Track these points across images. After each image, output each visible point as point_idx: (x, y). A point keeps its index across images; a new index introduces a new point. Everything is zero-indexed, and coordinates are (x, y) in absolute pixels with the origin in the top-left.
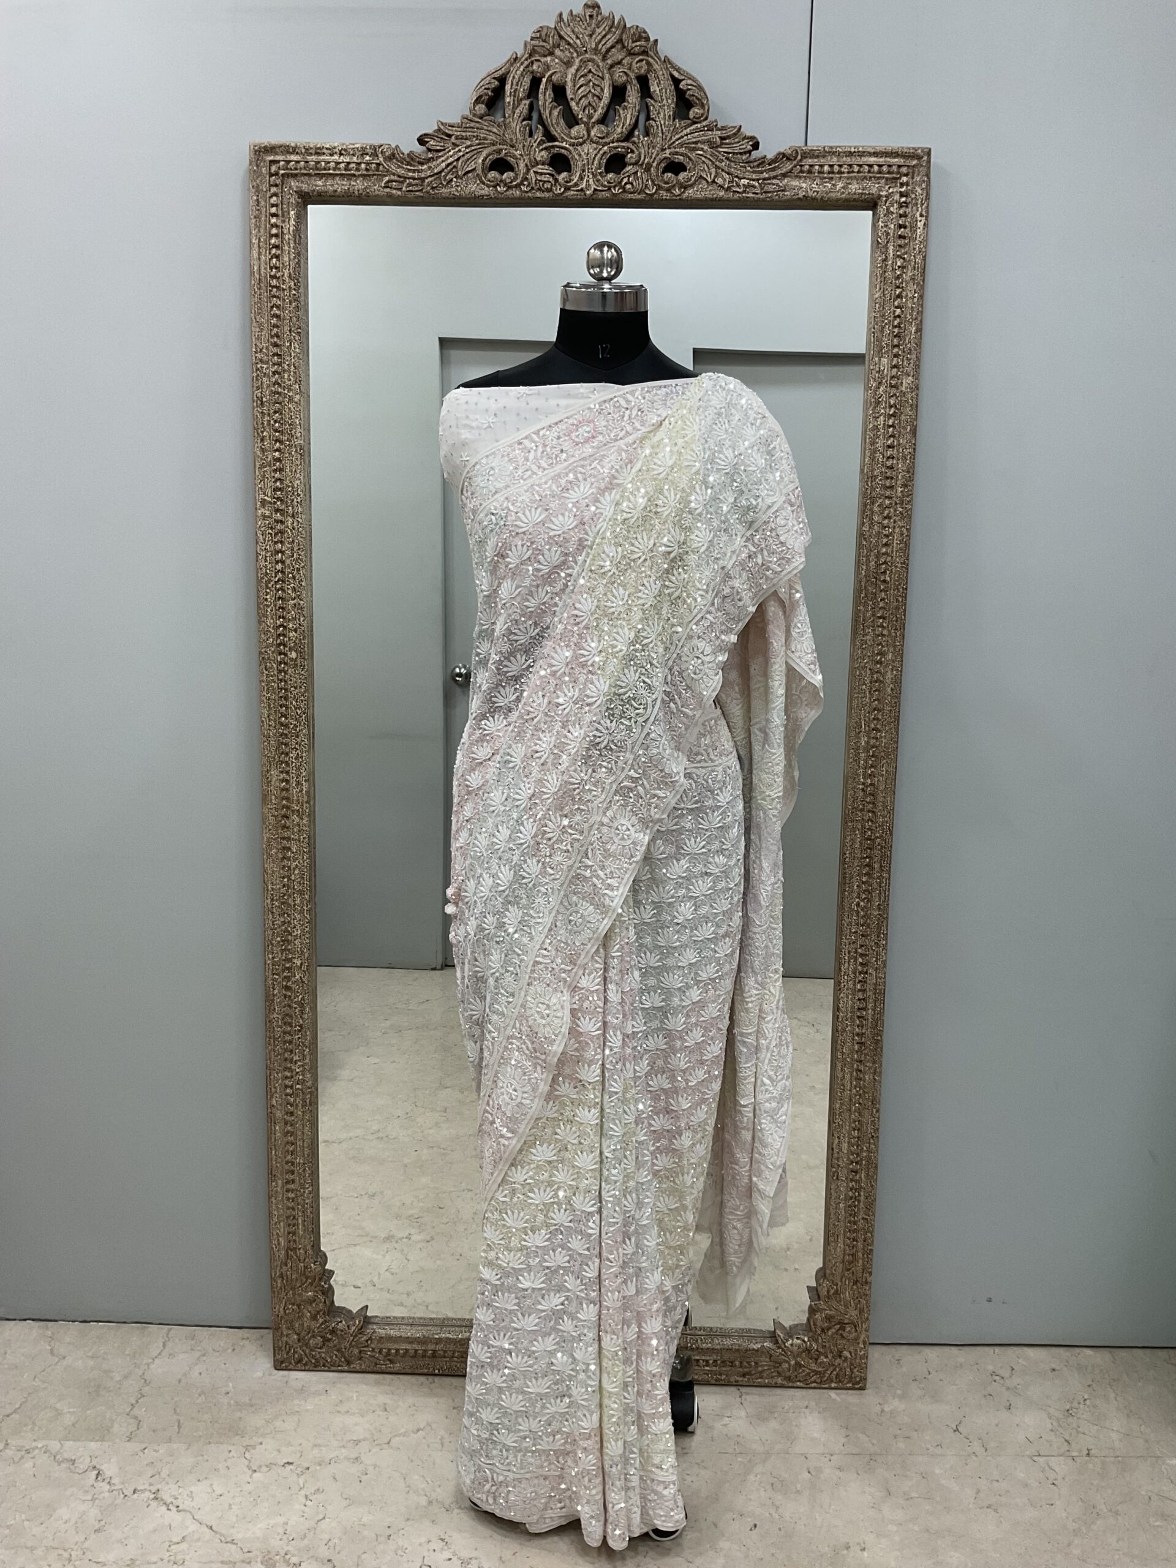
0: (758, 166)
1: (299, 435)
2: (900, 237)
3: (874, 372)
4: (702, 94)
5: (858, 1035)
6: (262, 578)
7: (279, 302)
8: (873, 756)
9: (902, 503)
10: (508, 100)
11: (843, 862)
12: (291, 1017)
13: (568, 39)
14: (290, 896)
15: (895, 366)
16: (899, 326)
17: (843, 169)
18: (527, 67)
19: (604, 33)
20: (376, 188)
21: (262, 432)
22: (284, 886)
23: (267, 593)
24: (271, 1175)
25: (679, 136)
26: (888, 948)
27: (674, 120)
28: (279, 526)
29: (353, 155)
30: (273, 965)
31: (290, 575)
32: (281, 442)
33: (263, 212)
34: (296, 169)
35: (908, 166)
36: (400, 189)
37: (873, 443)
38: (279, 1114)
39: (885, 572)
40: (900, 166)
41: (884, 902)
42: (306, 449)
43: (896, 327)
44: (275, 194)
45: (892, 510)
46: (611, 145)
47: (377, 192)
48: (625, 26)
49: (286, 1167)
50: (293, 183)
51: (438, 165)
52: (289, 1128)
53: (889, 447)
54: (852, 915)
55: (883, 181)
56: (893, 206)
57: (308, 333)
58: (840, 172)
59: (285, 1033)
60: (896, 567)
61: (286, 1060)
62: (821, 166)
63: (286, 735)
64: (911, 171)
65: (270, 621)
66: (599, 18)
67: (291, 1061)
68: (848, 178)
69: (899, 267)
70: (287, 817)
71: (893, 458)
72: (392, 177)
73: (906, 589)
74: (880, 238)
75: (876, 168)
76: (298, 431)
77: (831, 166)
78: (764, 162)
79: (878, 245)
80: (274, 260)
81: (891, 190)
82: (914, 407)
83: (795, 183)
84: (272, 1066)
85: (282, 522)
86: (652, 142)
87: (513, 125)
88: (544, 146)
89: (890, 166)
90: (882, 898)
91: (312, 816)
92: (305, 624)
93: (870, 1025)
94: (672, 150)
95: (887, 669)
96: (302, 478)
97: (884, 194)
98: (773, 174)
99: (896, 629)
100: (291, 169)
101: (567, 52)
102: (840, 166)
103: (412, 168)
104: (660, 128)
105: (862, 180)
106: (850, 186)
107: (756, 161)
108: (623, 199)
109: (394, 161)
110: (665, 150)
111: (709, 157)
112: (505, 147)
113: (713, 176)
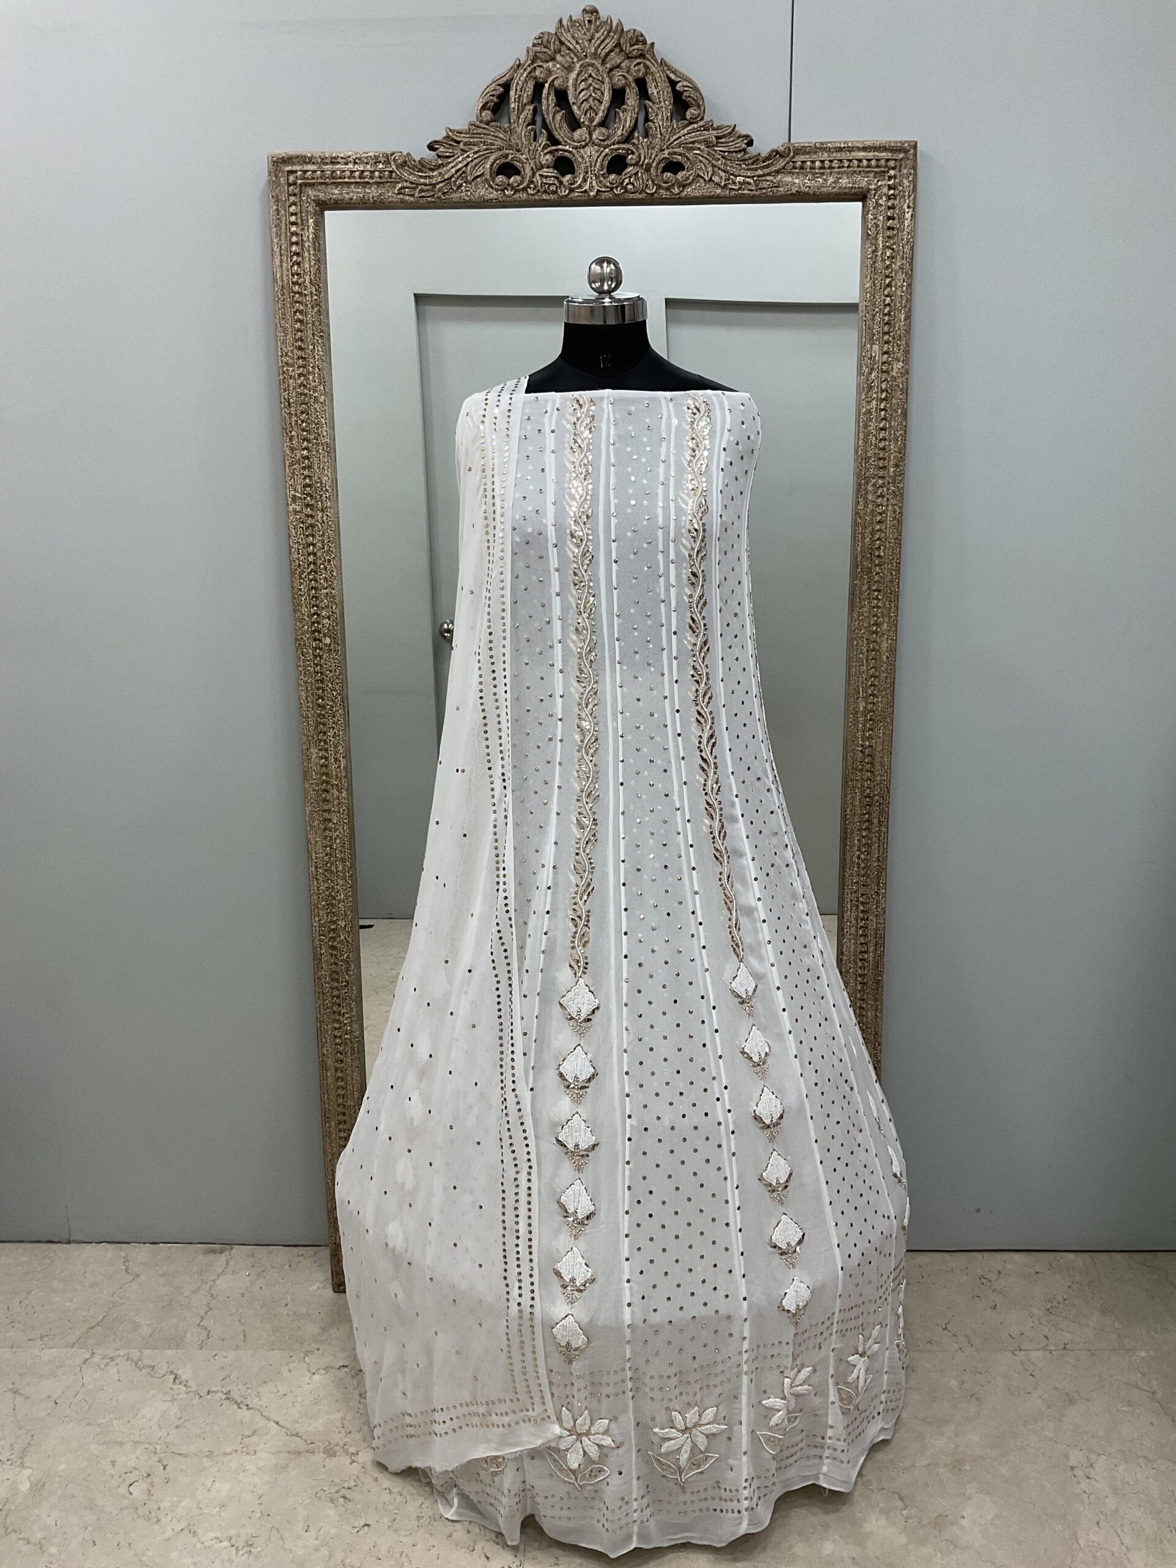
0: (753, 163)
1: (325, 433)
2: (889, 228)
3: (865, 358)
4: (698, 95)
5: (860, 976)
6: (296, 570)
7: (301, 308)
8: (870, 720)
9: (894, 482)
10: (512, 106)
11: (844, 818)
12: (338, 973)
13: (569, 44)
14: (332, 864)
15: (886, 353)
16: (889, 314)
17: (833, 165)
18: (530, 73)
19: (602, 38)
20: (390, 195)
21: (291, 432)
22: (327, 855)
23: (300, 583)
24: (325, 1117)
25: (677, 136)
26: (887, 895)
27: (672, 121)
28: (309, 521)
29: (367, 163)
30: (319, 927)
31: (322, 566)
32: (308, 441)
33: (283, 221)
34: (313, 178)
35: (896, 160)
36: (413, 195)
37: (866, 426)
38: (330, 1062)
39: (879, 548)
40: (887, 160)
41: (882, 854)
42: (332, 447)
43: (886, 315)
44: (294, 204)
45: (885, 489)
46: (612, 147)
47: (390, 199)
48: (623, 29)
49: (340, 1109)
50: (311, 192)
51: (448, 171)
52: (339, 1074)
53: (881, 429)
54: (854, 867)
55: (873, 174)
56: (881, 199)
57: (329, 335)
58: (831, 168)
59: (332, 988)
60: (890, 542)
61: (334, 1012)
62: (813, 162)
63: (323, 715)
64: (898, 164)
65: (304, 610)
66: (598, 23)
67: (339, 1013)
68: (838, 173)
69: (888, 257)
70: (328, 792)
71: (885, 440)
72: (405, 184)
73: (900, 563)
74: (870, 230)
75: (865, 162)
76: (324, 431)
77: (822, 162)
78: (758, 159)
79: (867, 237)
80: (296, 267)
81: (880, 183)
82: (905, 390)
83: (788, 179)
84: (322, 1019)
85: (312, 516)
86: (651, 143)
87: (519, 130)
88: (549, 149)
89: (878, 160)
90: (881, 851)
91: (350, 790)
92: (337, 611)
93: (871, 967)
94: (671, 150)
95: (882, 639)
96: (329, 474)
97: (873, 187)
98: (767, 171)
99: (890, 601)
100: (308, 179)
101: (568, 57)
102: (831, 161)
103: (424, 175)
104: (658, 130)
105: (852, 175)
106: (840, 181)
107: (751, 158)
108: (625, 199)
109: (406, 168)
110: (664, 150)
111: (706, 156)
112: (511, 152)
113: (710, 175)
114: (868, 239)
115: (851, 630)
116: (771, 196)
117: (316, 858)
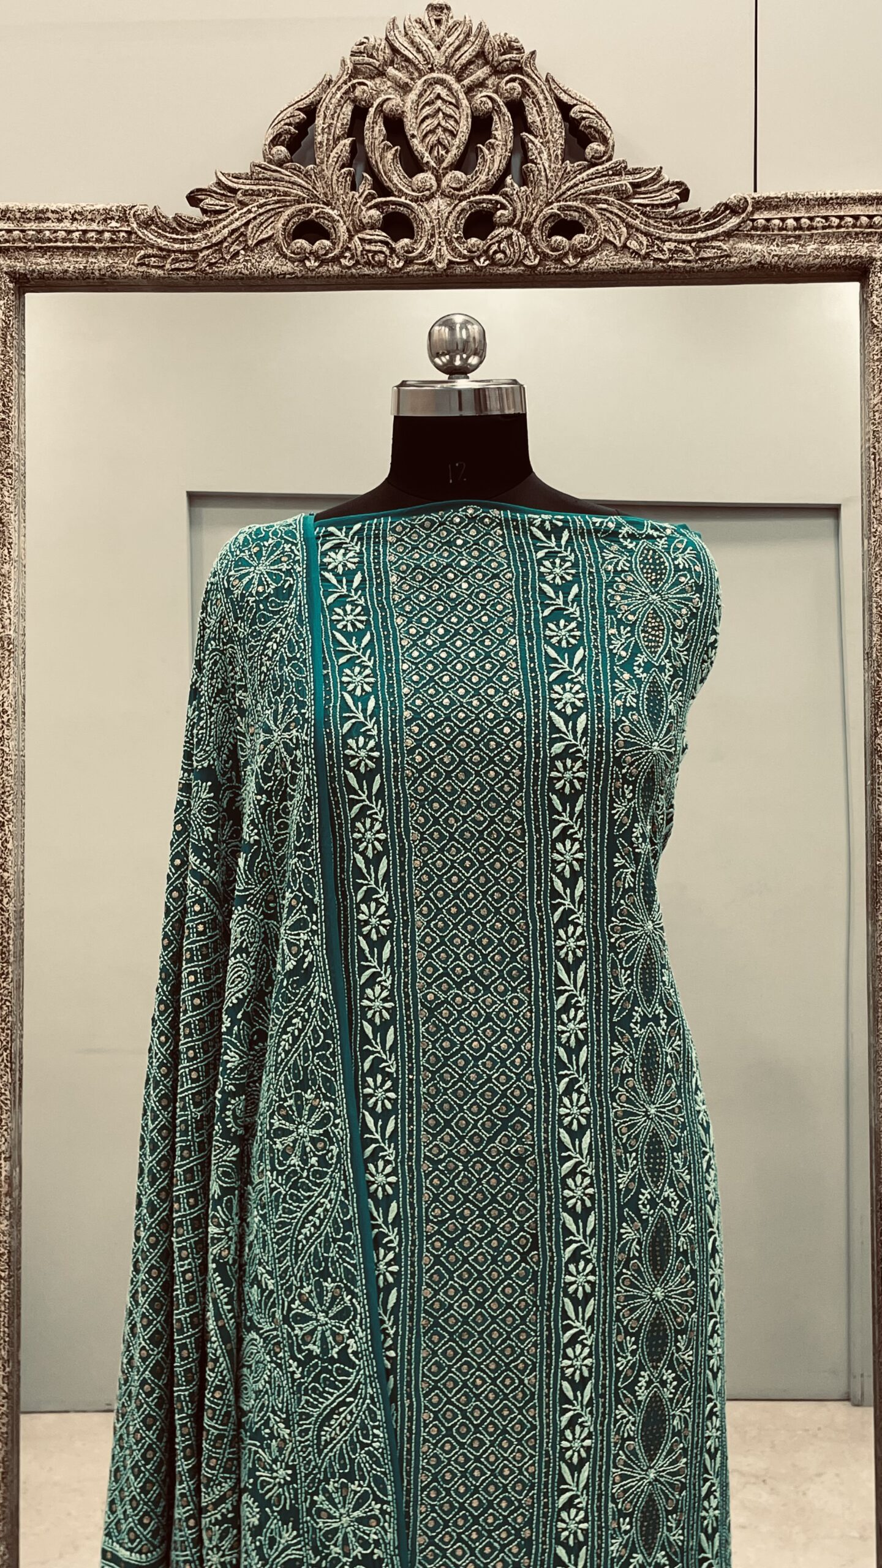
0: (689, 223)
4: (603, 124)
10: (319, 139)
13: (406, 53)
17: (814, 224)
18: (346, 93)
19: (457, 43)
20: (126, 265)
25: (572, 183)
27: (563, 161)
29: (92, 220)
34: (7, 241)
36: (162, 267)
42: (18, 644)
46: (472, 199)
47: (126, 273)
48: (488, 34)
50: (2, 260)
51: (218, 232)
55: (876, 238)
57: (23, 474)
58: (810, 228)
62: (783, 220)
66: (450, 24)
68: (823, 237)
72: (150, 251)
74: (876, 318)
75: (864, 220)
77: (797, 219)
78: (698, 217)
83: (746, 245)
86: (531, 193)
87: (328, 174)
88: (373, 202)
91: (15, 1216)
94: (562, 203)
97: (878, 255)
98: (713, 232)
100: (0, 242)
101: (404, 71)
102: (811, 219)
103: (179, 237)
104: (543, 174)
105: (845, 238)
106: (827, 247)
107: (686, 216)
108: (491, 274)
109: (153, 227)
110: (552, 203)
111: (616, 211)
112: (316, 205)
113: (623, 239)
114: (873, 332)
116: (719, 270)
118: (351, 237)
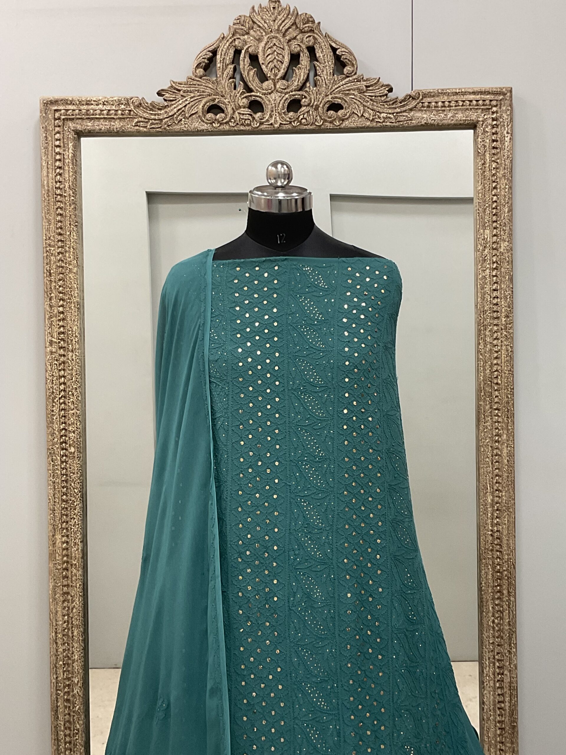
0: (393, 104)
1: (76, 295)
2: (494, 148)
3: (480, 239)
4: (353, 57)
5: (499, 722)
6: (50, 396)
7: (62, 205)
8: (497, 510)
9: (506, 329)
10: (218, 65)
11: (480, 589)
12: (70, 723)
13: (259, 24)
14: (69, 629)
15: (495, 235)
16: (496, 208)
17: (451, 104)
18: (231, 43)
19: (283, 19)
20: (129, 126)
21: (50, 294)
22: (65, 622)
23: (53, 406)
25: (337, 86)
26: (518, 654)
27: (333, 75)
28: (62, 359)
29: (112, 105)
30: (57, 683)
31: (70, 393)
32: (63, 300)
33: (50, 144)
34: (73, 115)
35: (497, 100)
36: (146, 127)
37: (483, 288)
39: (497, 377)
40: (491, 101)
41: (512, 619)
42: (81, 304)
43: (494, 208)
44: (58, 132)
45: (499, 334)
46: (291, 93)
47: (129, 130)
48: (298, 13)
50: (71, 124)
51: (172, 110)
53: (494, 290)
54: (490, 630)
55: (480, 110)
56: (487, 127)
57: (82, 224)
58: (449, 106)
59: (66, 736)
60: (505, 373)
62: (436, 102)
63: (67, 508)
64: (499, 103)
65: (56, 426)
66: (280, 9)
68: (456, 110)
69: (494, 168)
70: (67, 570)
71: (497, 298)
72: (140, 119)
73: (513, 389)
74: (480, 149)
75: (474, 102)
76: (76, 293)
77: (443, 102)
78: (396, 101)
79: (478, 154)
80: (58, 177)
81: (486, 117)
82: (510, 262)
83: (419, 114)
85: (64, 356)
86: (319, 90)
87: (223, 82)
88: (245, 95)
89: (484, 101)
90: (511, 617)
91: (85, 568)
92: (80, 427)
93: (508, 714)
94: (333, 95)
95: (503, 446)
96: (78, 324)
97: (481, 119)
98: (404, 109)
99: (508, 417)
100: (69, 115)
101: (258, 32)
102: (450, 102)
103: (154, 113)
104: (324, 81)
105: (466, 111)
106: (457, 115)
107: (391, 101)
108: (300, 129)
109: (141, 108)
110: (328, 95)
111: (359, 99)
112: (218, 97)
113: (361, 112)
114: (478, 156)
115: (478, 440)
116: (407, 127)
117: (56, 625)
118: (234, 112)
